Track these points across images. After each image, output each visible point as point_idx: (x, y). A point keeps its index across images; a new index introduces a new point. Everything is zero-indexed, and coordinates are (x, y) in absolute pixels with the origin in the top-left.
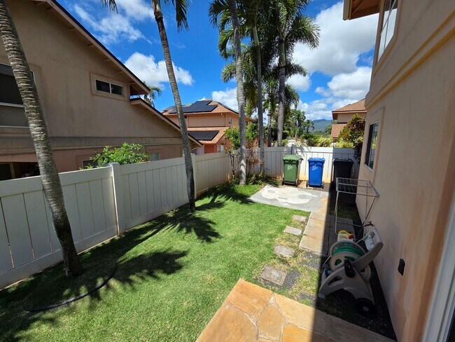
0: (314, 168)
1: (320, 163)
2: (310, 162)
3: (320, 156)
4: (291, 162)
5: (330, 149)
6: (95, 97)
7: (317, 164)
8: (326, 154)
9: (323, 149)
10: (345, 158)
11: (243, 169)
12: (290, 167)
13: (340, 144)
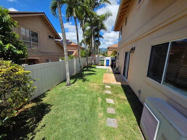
0: (107, 61)
1: (109, 60)
2: (106, 60)
3: (108, 59)
4: (102, 60)
5: (110, 57)
6: (48, 40)
7: (108, 61)
8: (109, 58)
9: (108, 57)
10: (113, 59)
11: (93, 62)
12: (102, 61)
13: (112, 56)
